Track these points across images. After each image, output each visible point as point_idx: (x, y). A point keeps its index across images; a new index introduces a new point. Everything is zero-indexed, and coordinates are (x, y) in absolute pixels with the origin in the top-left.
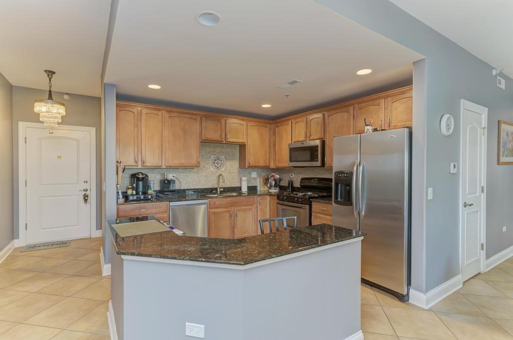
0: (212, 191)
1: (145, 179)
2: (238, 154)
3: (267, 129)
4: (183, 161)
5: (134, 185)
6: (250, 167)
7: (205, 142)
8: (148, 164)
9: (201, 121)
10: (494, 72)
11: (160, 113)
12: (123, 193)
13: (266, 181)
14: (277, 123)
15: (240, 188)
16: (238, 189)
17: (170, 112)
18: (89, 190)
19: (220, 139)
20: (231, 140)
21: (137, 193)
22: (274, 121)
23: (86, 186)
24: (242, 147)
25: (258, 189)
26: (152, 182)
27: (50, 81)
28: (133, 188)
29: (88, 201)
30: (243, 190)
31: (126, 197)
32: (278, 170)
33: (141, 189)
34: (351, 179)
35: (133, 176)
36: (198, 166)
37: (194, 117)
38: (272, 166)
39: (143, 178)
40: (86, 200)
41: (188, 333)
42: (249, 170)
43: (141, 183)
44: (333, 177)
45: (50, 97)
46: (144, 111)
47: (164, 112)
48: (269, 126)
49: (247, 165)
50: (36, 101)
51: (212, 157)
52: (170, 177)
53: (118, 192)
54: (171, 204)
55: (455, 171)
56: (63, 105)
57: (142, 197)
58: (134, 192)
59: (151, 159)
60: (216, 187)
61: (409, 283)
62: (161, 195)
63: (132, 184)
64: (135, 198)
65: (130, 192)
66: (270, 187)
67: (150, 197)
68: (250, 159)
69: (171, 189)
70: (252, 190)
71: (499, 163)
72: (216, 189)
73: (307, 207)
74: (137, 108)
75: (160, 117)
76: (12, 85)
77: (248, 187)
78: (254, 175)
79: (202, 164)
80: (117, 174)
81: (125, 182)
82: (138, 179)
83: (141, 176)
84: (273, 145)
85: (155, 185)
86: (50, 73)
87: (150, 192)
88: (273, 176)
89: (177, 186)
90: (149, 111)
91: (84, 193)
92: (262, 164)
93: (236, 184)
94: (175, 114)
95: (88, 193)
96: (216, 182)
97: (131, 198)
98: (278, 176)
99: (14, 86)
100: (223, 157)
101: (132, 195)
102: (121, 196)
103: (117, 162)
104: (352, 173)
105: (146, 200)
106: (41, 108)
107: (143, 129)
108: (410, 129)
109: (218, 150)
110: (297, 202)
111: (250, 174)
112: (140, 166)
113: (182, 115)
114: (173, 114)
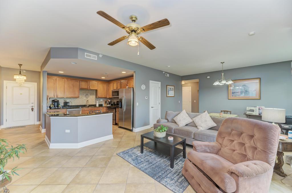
0: (84, 106)
1: (58, 102)
2: (95, 93)
3: (106, 85)
4: (72, 96)
5: (54, 104)
6: (99, 98)
7: (81, 89)
8: (59, 97)
9: (80, 82)
10: (164, 72)
11: (64, 79)
12: (49, 107)
13: (106, 102)
14: (109, 83)
15: (96, 105)
16: (95, 106)
17: (67, 79)
18: (34, 106)
19: (87, 88)
20: (91, 88)
21: (55, 106)
22: (108, 82)
23: (33, 105)
24: (96, 91)
25: (103, 105)
26: (60, 103)
27: (20, 67)
28: (53, 105)
29: (34, 110)
30: (97, 106)
31: (50, 108)
32: (110, 98)
33: (56, 105)
34: (122, 100)
35: (53, 101)
36: (78, 97)
37: (77, 81)
38: (108, 97)
39: (57, 101)
40: (32, 110)
41: (66, 132)
42: (99, 99)
43: (56, 103)
44: (119, 101)
45: (20, 73)
46: (58, 79)
47: (65, 79)
48: (106, 84)
49: (98, 97)
50: (15, 75)
51: (85, 94)
52: (68, 101)
53: (47, 106)
54: (67, 110)
55: (147, 98)
56: (25, 76)
57: (57, 108)
58: (54, 106)
59: (60, 95)
60: (86, 104)
61: (133, 127)
62: (64, 107)
63: (52, 103)
64: (54, 108)
65: (52, 106)
66: (107, 104)
67: (59, 108)
68: (99, 95)
69: (68, 105)
70: (101, 105)
71: (167, 97)
72: (86, 105)
73: (115, 110)
74: (55, 78)
75: (64, 81)
76: (1, 67)
77: (99, 105)
78: (101, 100)
79: (80, 96)
80: (47, 100)
81: (50, 103)
82: (55, 102)
83: (56, 101)
84: (108, 90)
85: (61, 104)
86: (20, 65)
87: (59, 106)
88: (108, 101)
89: (70, 104)
90: (59, 79)
91: (32, 107)
92: (104, 96)
93: (94, 104)
94: (70, 80)
95: (33, 107)
96: (86, 103)
97: (52, 108)
98: (110, 101)
99: (2, 67)
100: (89, 94)
101: (53, 107)
102: (48, 107)
103: (47, 96)
104: (122, 99)
105: (58, 109)
106: (16, 77)
107: (57, 85)
108: (133, 88)
109: (87, 92)
110: (112, 109)
111: (100, 100)
112: (56, 97)
113: (72, 80)
114: (68, 80)
